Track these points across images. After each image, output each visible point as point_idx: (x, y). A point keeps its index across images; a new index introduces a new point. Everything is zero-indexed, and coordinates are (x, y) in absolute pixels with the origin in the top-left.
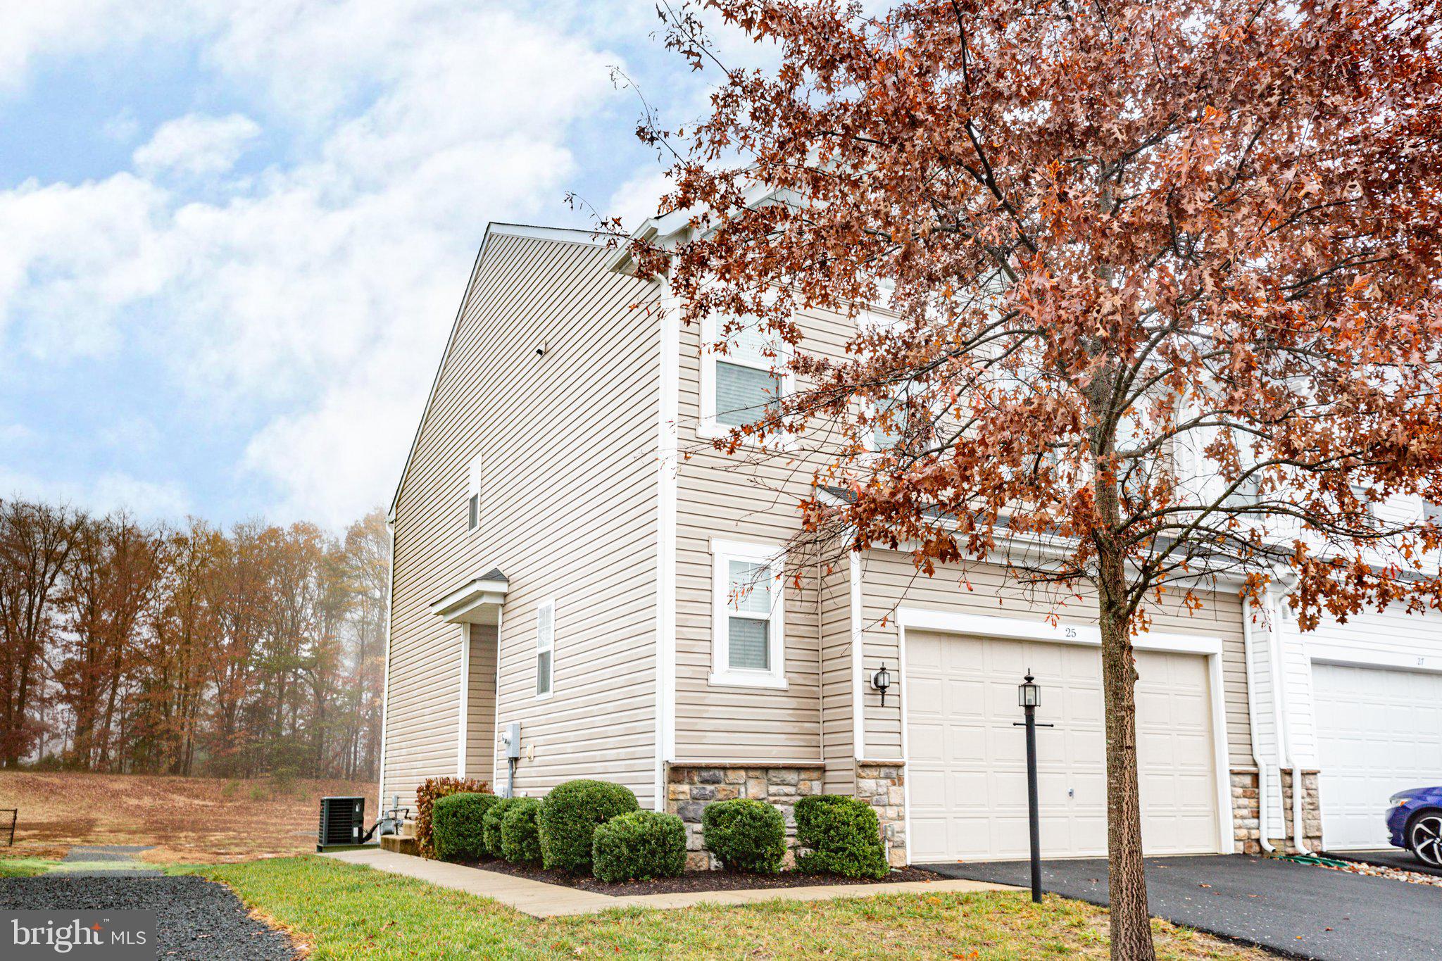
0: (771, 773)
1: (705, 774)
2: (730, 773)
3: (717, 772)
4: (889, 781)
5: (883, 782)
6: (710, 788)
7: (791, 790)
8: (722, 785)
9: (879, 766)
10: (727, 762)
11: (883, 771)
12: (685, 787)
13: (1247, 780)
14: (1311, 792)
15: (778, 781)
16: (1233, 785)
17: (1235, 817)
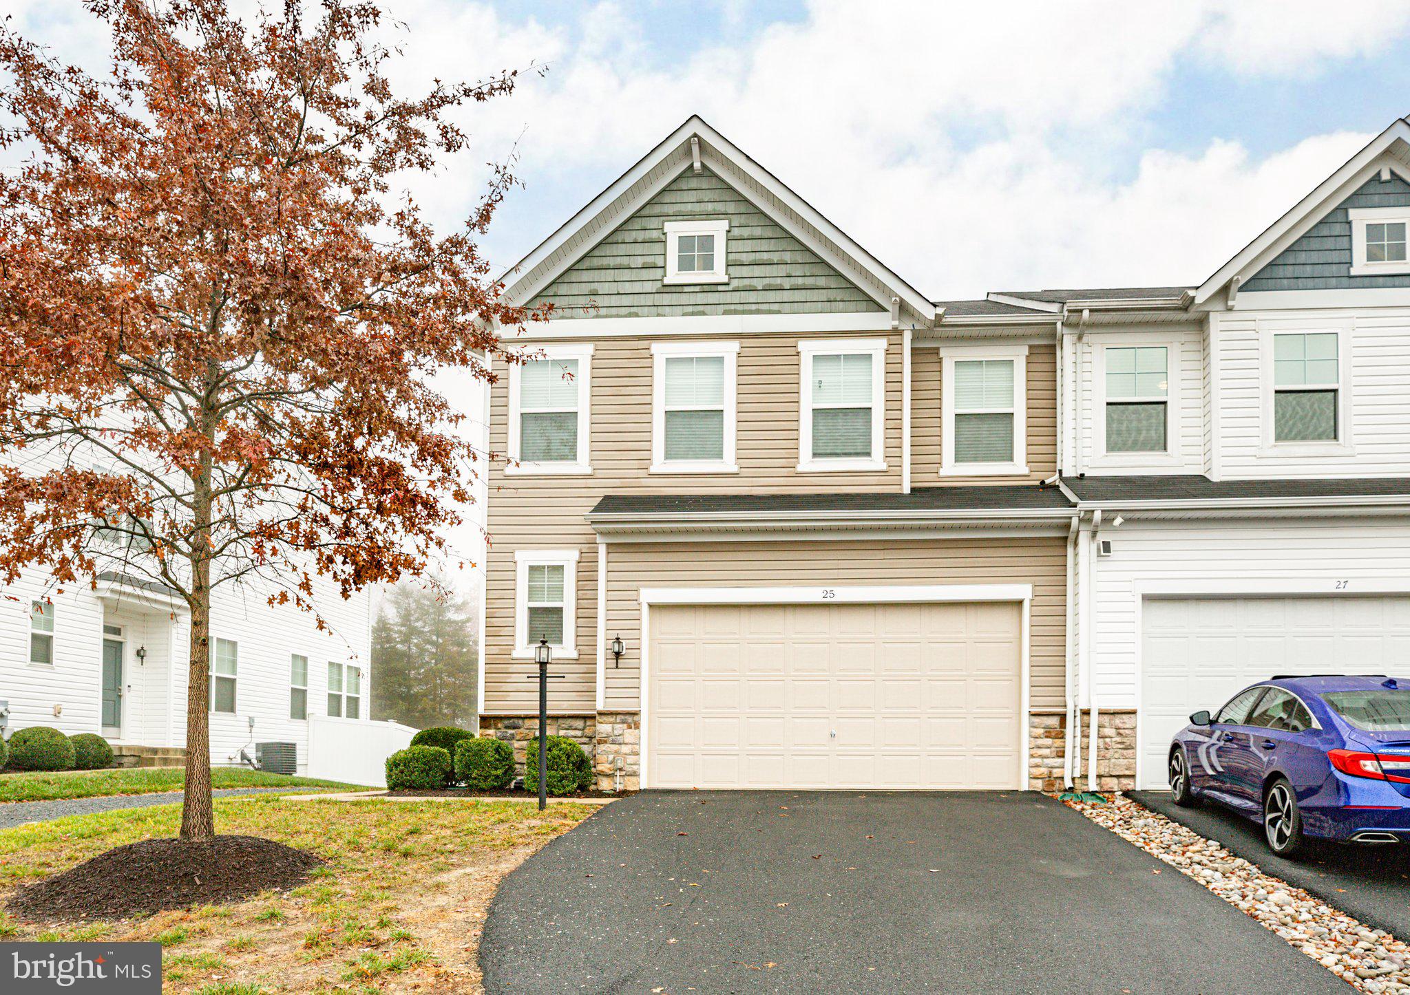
0: (560, 721)
1: (506, 722)
2: (526, 721)
3: (516, 721)
4: (625, 725)
5: (617, 726)
6: (511, 731)
7: (579, 733)
8: (520, 730)
9: (617, 714)
10: (522, 713)
11: (619, 718)
12: (491, 732)
13: (1054, 721)
14: (1121, 731)
15: (566, 726)
16: (1033, 726)
17: (1032, 756)
